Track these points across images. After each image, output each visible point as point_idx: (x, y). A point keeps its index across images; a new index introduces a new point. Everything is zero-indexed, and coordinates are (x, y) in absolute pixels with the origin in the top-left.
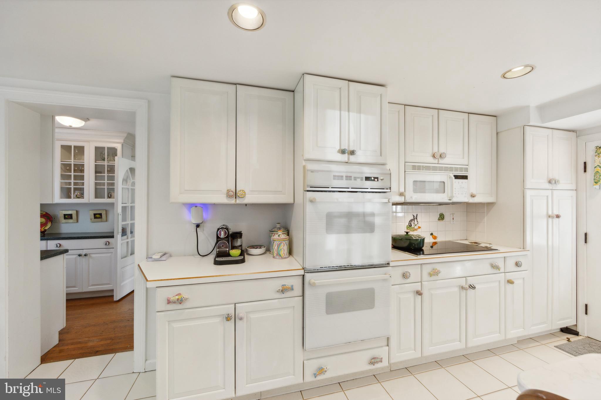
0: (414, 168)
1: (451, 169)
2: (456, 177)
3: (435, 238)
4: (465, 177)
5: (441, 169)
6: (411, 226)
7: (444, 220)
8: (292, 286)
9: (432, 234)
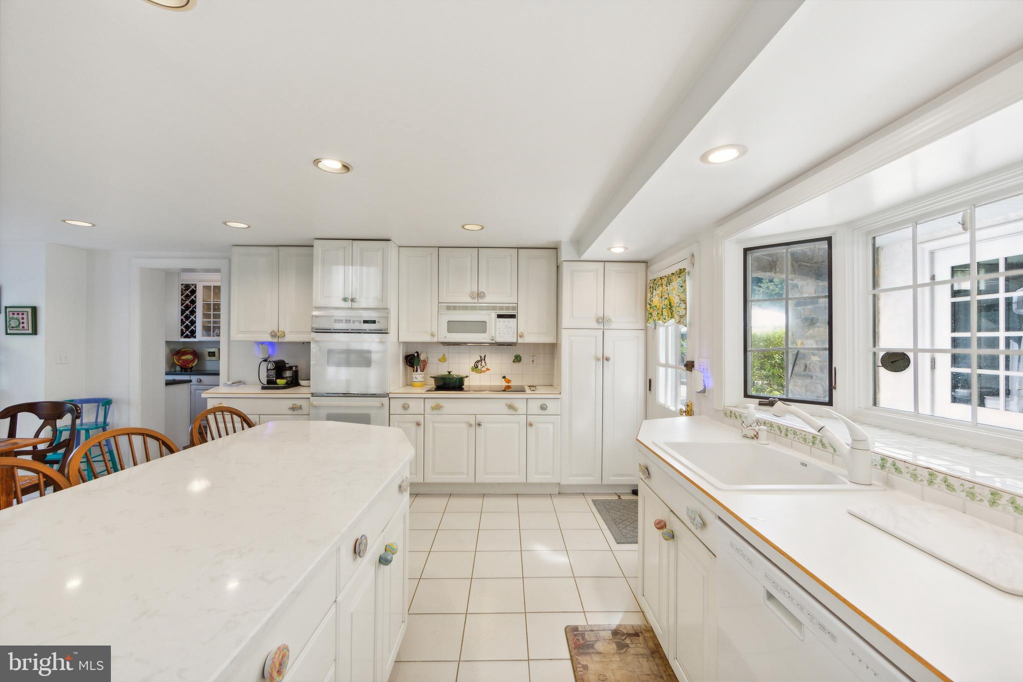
0: (449, 308)
1: (494, 308)
2: (500, 316)
3: (509, 381)
4: (513, 316)
5: (481, 308)
6: (478, 367)
7: (521, 362)
8: (301, 405)
9: (504, 377)
